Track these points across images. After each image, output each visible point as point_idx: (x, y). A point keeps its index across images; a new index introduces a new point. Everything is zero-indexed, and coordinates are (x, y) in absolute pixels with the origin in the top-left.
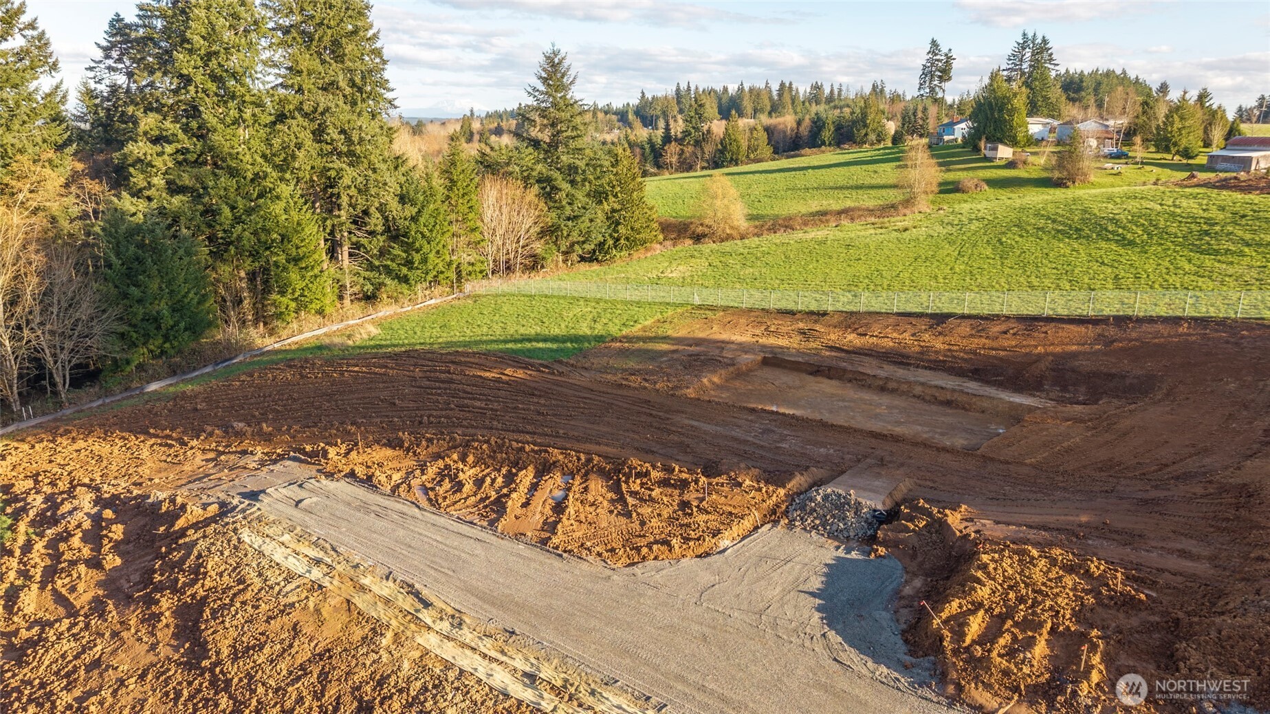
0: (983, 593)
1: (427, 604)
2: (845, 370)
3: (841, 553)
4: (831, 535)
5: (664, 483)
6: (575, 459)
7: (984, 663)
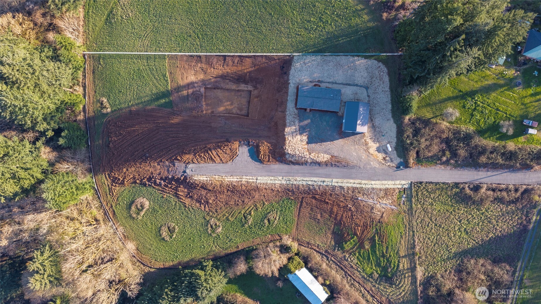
0: (262, 153)
1: (222, 176)
3: (248, 148)
5: (225, 146)
6: (212, 146)
7: (264, 161)
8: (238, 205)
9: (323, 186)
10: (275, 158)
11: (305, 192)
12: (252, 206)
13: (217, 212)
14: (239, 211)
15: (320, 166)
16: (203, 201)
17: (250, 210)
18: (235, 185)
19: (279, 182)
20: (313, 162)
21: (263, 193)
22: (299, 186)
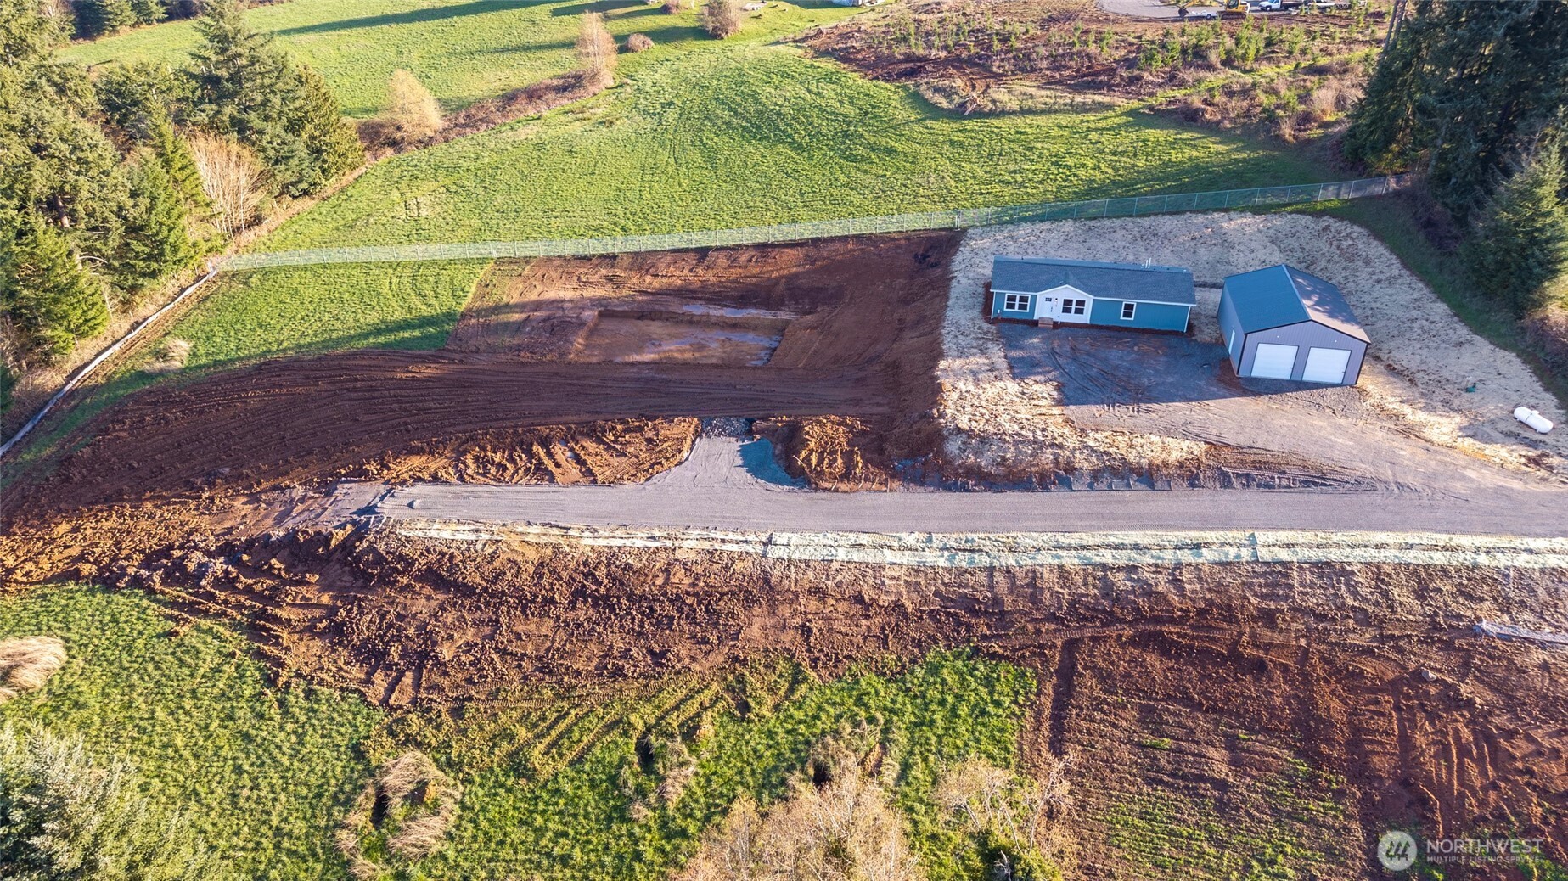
0: (812, 445)
1: (569, 529)
2: (661, 313)
3: (740, 443)
4: (731, 435)
5: (627, 431)
6: (559, 430)
7: (822, 472)
8: (618, 672)
9: (1197, 567)
10: (882, 465)
11: (1078, 611)
12: (715, 686)
13: (457, 713)
14: (612, 716)
15: (1152, 487)
16: (395, 650)
17: (692, 708)
18: (628, 567)
19: (907, 559)
20: (1105, 469)
21: (795, 613)
22: (1034, 575)
